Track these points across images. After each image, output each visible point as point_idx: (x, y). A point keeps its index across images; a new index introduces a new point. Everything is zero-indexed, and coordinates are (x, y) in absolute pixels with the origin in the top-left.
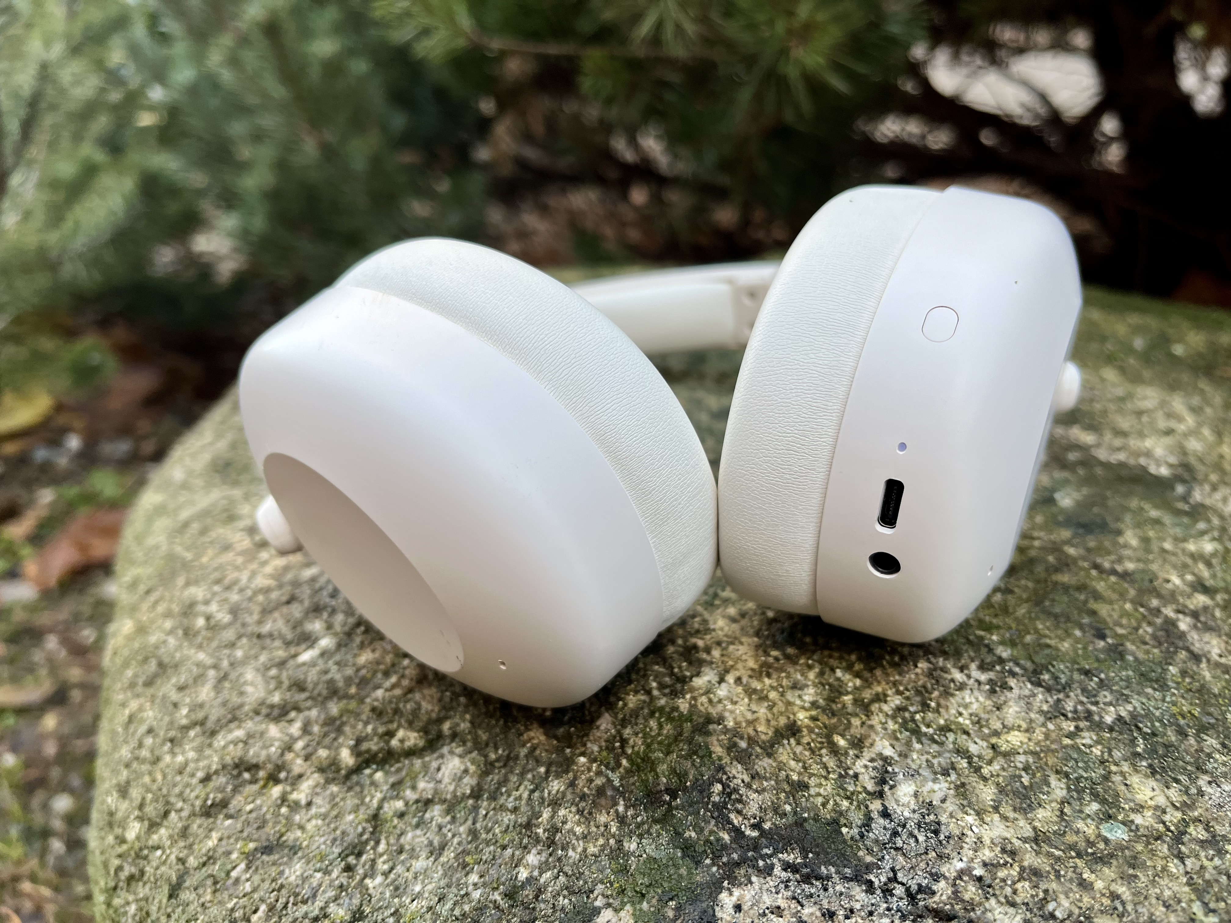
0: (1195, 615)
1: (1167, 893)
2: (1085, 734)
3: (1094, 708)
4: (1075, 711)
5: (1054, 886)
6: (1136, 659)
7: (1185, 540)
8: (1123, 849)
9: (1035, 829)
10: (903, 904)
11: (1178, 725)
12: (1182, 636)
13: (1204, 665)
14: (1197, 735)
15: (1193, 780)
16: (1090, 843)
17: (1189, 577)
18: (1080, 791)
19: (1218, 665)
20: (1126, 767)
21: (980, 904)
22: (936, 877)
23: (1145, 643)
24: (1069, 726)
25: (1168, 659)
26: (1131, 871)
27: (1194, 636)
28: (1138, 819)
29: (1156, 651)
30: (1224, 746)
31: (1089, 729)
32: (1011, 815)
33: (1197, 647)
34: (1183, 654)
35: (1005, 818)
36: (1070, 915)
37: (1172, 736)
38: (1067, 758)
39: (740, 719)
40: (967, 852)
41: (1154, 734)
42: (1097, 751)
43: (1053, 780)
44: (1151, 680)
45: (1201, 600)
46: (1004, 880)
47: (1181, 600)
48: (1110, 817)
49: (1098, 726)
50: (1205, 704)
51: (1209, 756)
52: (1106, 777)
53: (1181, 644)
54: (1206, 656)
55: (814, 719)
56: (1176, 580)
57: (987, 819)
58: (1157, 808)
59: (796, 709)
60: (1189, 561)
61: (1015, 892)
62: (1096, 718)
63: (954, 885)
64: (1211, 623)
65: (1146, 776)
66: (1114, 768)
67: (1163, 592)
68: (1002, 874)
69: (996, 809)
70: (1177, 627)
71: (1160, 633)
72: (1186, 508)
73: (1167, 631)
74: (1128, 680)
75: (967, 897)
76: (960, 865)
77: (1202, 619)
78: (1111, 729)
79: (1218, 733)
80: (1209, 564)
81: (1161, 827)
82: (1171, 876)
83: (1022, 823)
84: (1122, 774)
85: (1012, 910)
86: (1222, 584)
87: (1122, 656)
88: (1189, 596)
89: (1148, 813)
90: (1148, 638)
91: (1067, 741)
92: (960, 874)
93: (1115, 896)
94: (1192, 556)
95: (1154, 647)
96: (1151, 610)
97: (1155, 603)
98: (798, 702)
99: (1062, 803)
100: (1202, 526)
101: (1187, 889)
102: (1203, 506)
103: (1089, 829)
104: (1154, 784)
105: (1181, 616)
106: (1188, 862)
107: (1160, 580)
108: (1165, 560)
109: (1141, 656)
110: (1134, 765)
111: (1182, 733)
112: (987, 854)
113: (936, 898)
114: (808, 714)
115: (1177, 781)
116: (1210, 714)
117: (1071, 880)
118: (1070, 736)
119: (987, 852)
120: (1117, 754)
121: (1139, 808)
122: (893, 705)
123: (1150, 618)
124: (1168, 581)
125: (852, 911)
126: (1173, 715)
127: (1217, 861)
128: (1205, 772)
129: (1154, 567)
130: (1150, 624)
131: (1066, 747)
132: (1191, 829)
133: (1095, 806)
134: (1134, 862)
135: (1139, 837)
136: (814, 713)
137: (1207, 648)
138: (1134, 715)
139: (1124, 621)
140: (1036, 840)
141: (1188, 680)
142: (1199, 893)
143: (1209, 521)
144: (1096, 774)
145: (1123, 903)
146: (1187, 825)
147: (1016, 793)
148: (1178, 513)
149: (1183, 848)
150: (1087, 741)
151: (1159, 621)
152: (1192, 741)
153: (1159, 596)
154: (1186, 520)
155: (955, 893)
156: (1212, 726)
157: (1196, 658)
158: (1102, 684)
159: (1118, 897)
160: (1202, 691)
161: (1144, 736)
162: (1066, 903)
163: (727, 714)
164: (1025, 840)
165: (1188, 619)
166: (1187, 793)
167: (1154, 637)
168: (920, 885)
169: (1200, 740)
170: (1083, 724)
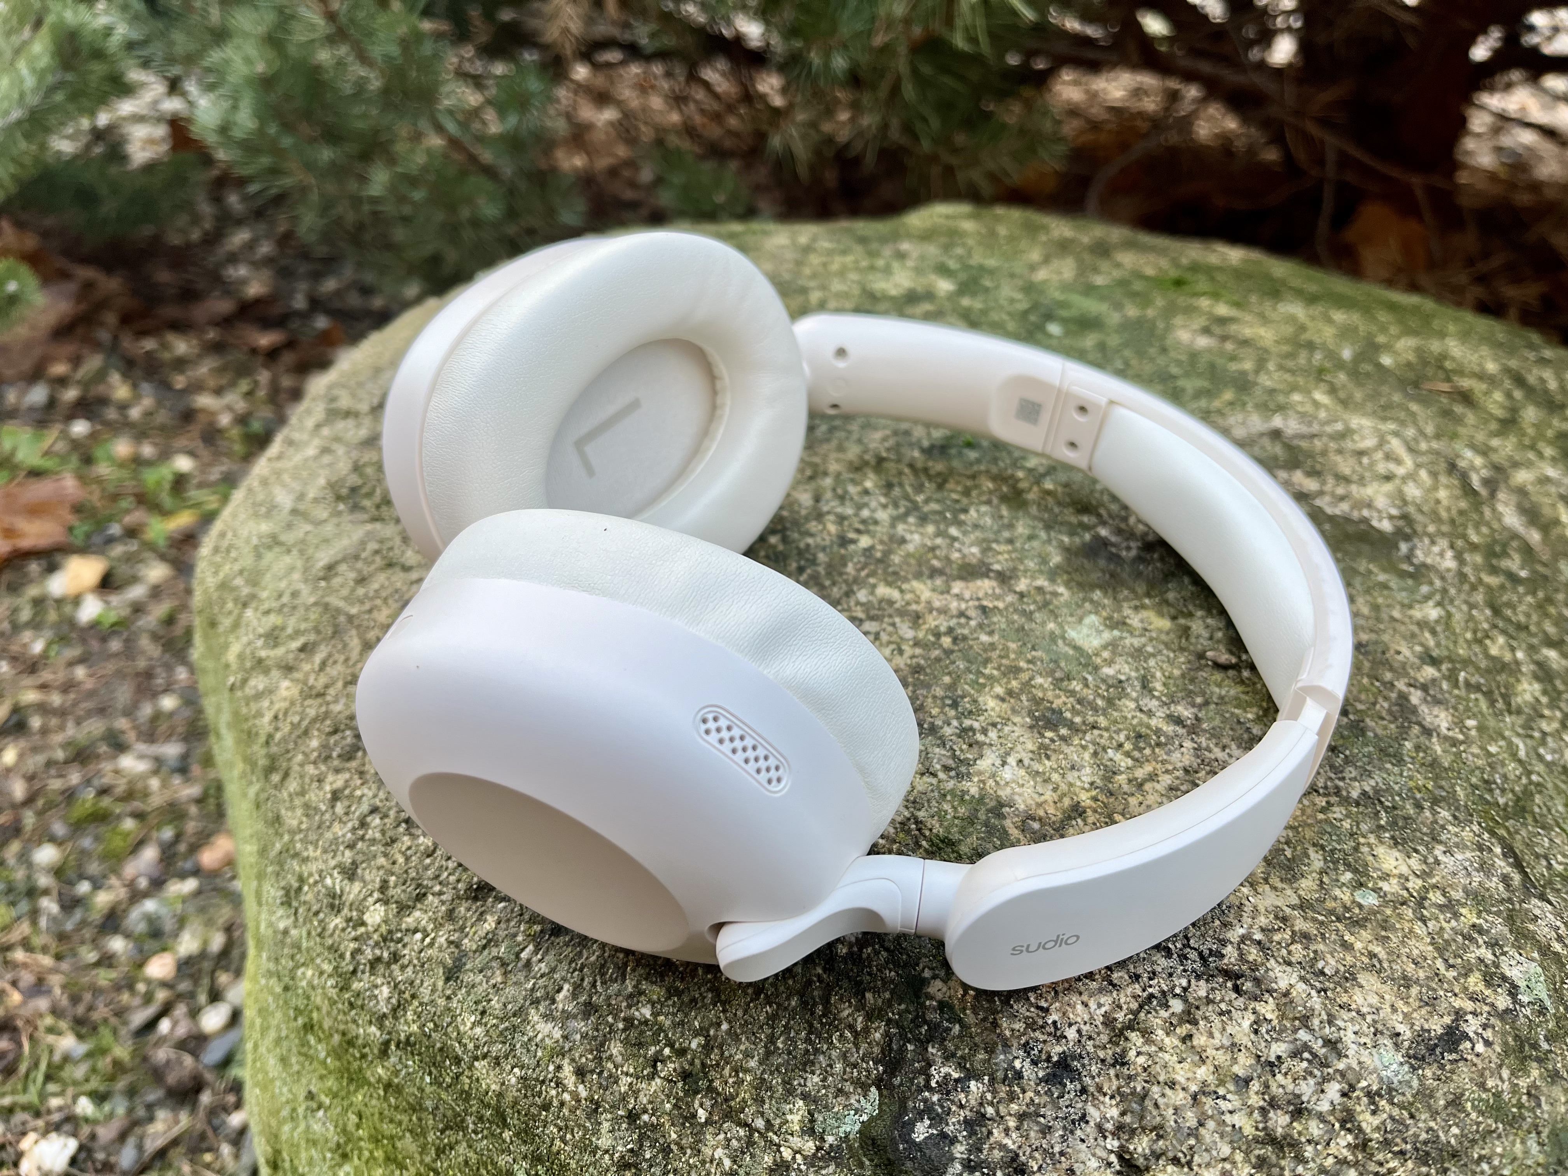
0: (1424, 688)
1: (1416, 952)
2: (1335, 809)
3: (1341, 784)
4: (1326, 788)
5: (1321, 947)
6: (1376, 735)
7: (1410, 607)
8: (1375, 913)
9: (1299, 897)
10: (1197, 966)
11: (1415, 799)
12: (1414, 710)
13: (1434, 740)
14: (1431, 808)
15: (1430, 850)
16: (1347, 909)
17: (1418, 648)
18: (1335, 862)
19: (1446, 738)
20: (1372, 839)
21: (1263, 964)
22: (1224, 942)
23: (1383, 719)
24: (1321, 802)
25: (1403, 733)
26: (1383, 933)
27: (1424, 709)
28: (1385, 886)
29: (1392, 726)
30: (1455, 817)
31: (1340, 804)
32: (1279, 885)
33: (1428, 720)
34: (1416, 729)
35: (1275, 889)
36: (1337, 972)
37: (1411, 811)
38: (1323, 832)
39: (1030, 802)
40: (1247, 920)
41: (1394, 808)
42: (1347, 824)
43: (1311, 851)
44: (1389, 755)
45: (1429, 672)
46: (1279, 943)
47: (1412, 673)
48: (1361, 885)
49: (1346, 801)
50: (1436, 778)
51: (1443, 827)
52: (1356, 849)
53: (1414, 719)
54: (1437, 729)
55: (1095, 799)
56: (1406, 652)
57: (1260, 890)
58: (1401, 876)
59: (1077, 790)
60: (1415, 628)
61: (1289, 953)
62: (1344, 793)
63: (1239, 948)
64: (1439, 696)
65: (1390, 847)
66: (1362, 840)
67: (1396, 665)
68: (1277, 937)
69: (1266, 880)
70: (1408, 700)
71: (1395, 708)
72: (1411, 569)
73: (1400, 705)
74: (1369, 755)
75: (1251, 958)
76: (1242, 931)
77: (1432, 692)
78: (1358, 804)
79: (1449, 805)
80: (1434, 632)
81: (1405, 893)
82: (1418, 938)
83: (1289, 892)
84: (1369, 845)
85: (1289, 969)
86: (1445, 653)
87: (1363, 732)
88: (1419, 669)
89: (1394, 881)
90: (1384, 714)
91: (1321, 816)
92: (1243, 939)
93: (1372, 955)
94: (1418, 624)
95: (1390, 722)
96: (1384, 684)
97: (1388, 676)
98: (1079, 783)
99: (1321, 873)
100: (1425, 589)
101: (1430, 948)
102: (1424, 565)
103: (1344, 895)
104: (1398, 854)
105: (1412, 689)
106: (1430, 924)
107: (1392, 652)
108: (1395, 630)
109: (1379, 731)
110: (1379, 837)
111: (1419, 806)
112: (1263, 921)
113: (1226, 961)
114: (1089, 795)
115: (1416, 851)
116: (1442, 787)
117: (1334, 942)
118: (1323, 810)
119: (1262, 919)
120: (1364, 827)
121: (1385, 877)
122: (1164, 784)
123: (1386, 692)
124: (1399, 653)
125: (1154, 973)
126: (1410, 790)
127: (1454, 923)
128: (1440, 842)
129: (1386, 638)
130: (1386, 698)
131: (1320, 821)
132: (1431, 895)
133: (1349, 875)
134: (1385, 925)
135: (1387, 902)
136: (1094, 793)
137: (1437, 721)
138: (1377, 791)
139: (1363, 697)
140: (1301, 907)
141: (1421, 755)
142: (1440, 951)
143: (1431, 583)
144: (1349, 845)
145: (1380, 962)
146: (1427, 892)
147: (1281, 866)
148: (1403, 575)
149: (1425, 912)
150: (1338, 816)
151: (1394, 695)
152: (1427, 813)
153: (1391, 669)
154: (1410, 582)
155: (1241, 955)
156: (1444, 799)
157: (1428, 732)
158: (1347, 761)
159: (1375, 956)
160: (1434, 764)
161: (1386, 809)
162: (1332, 962)
163: (1016, 797)
164: (1293, 907)
165: (1419, 693)
166: (1425, 862)
167: (1390, 711)
168: (1210, 950)
169: (1435, 813)
170: (1334, 799)
